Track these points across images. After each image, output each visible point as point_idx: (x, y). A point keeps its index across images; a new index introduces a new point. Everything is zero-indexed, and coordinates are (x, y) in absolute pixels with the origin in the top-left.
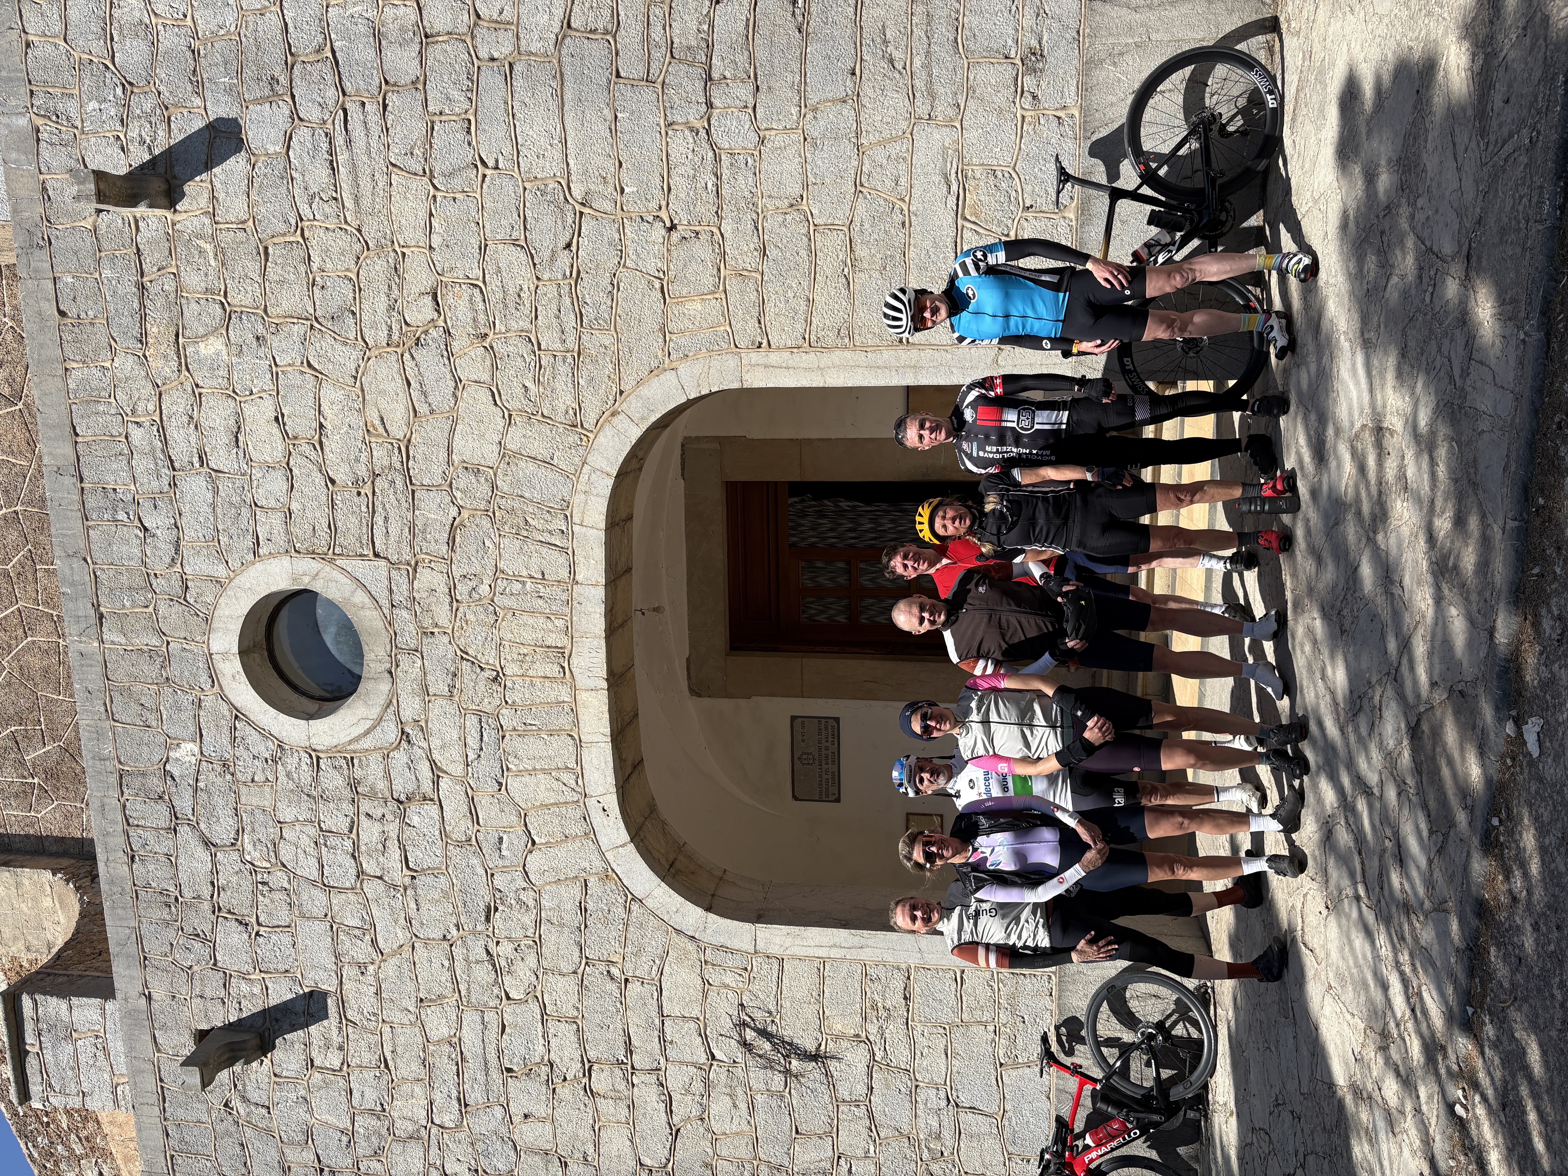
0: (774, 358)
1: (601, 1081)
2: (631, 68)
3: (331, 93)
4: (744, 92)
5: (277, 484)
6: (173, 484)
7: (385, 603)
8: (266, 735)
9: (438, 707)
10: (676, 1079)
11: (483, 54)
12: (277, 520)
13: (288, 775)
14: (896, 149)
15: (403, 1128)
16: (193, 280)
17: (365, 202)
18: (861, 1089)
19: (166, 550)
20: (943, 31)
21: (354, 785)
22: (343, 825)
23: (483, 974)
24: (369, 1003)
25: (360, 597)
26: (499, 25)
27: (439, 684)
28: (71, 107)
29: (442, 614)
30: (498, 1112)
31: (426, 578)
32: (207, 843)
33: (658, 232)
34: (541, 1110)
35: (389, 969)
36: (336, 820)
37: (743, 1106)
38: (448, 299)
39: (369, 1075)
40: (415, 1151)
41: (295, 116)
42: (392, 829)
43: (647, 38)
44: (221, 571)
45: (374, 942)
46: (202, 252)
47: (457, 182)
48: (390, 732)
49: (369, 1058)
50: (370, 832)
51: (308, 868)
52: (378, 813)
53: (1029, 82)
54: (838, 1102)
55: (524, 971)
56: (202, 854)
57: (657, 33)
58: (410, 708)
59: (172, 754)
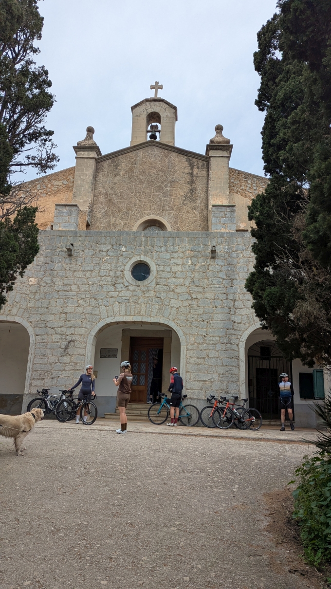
0: (185, 351)
1: (63, 316)
2: (228, 332)
3: (227, 285)
4: (224, 349)
5: (168, 270)
6: (168, 252)
7: (148, 285)
8: (126, 263)
9: (131, 293)
10: (63, 329)
11: (231, 309)
12: (162, 269)
13: (120, 266)
14: (215, 371)
15: (54, 280)
16: (200, 260)
17: (210, 289)
18: (61, 361)
19: (158, 250)
20: (231, 379)
21: (118, 277)
22: (111, 274)
23: (83, 296)
24: (78, 276)
25: (149, 282)
26: (235, 312)
27: (134, 293)
28: (227, 244)
29: (146, 295)
30: (57, 297)
31: (152, 293)
32: (108, 250)
33: (204, 334)
34: (58, 304)
35: (85, 280)
36: (112, 273)
37: (58, 340)
38: (196, 300)
39: (64, 274)
40: (49, 281)
41: (223, 279)
42: (110, 283)
43: (233, 334)
44: (154, 259)
45: (89, 278)
46: (204, 262)
47: (213, 304)
48: (127, 284)
49: (68, 275)
50: (109, 279)
51: (103, 268)
52: (113, 280)
53: (224, 392)
54: (59, 357)
55: (83, 303)
56: (106, 250)
57: (233, 336)
58: (131, 288)
59: (123, 247)
